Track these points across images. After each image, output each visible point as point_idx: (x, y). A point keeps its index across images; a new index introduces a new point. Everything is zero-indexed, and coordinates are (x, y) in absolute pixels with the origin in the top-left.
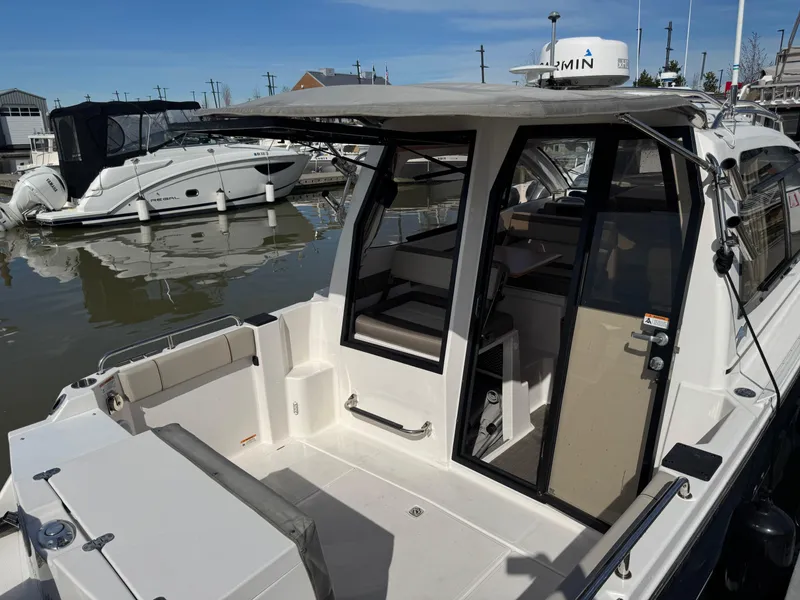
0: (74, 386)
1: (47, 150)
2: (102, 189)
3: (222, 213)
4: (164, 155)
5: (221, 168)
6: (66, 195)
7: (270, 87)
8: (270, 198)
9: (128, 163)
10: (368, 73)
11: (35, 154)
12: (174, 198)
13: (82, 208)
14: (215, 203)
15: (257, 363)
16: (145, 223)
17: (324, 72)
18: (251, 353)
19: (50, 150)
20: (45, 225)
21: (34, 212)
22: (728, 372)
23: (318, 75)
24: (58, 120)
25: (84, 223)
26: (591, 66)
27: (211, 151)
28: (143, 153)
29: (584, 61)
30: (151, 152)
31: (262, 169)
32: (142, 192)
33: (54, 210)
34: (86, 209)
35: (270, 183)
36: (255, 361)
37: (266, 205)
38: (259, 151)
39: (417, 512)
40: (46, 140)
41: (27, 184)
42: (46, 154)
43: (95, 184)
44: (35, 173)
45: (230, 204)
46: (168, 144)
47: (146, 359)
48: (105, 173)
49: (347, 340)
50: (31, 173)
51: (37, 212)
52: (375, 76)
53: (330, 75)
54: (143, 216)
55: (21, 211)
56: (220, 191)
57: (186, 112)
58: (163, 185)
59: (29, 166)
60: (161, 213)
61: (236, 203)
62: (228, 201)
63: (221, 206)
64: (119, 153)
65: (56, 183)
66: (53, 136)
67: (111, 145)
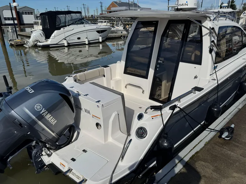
0: (68, 77)
1: (38, 25)
2: (55, 36)
3: (87, 44)
4: (72, 27)
5: (87, 31)
6: (45, 38)
7: (101, 6)
8: (101, 40)
9: (62, 29)
10: (132, 2)
11: (35, 26)
12: (74, 40)
13: (49, 42)
14: (85, 42)
15: (104, 77)
16: (66, 46)
17: (118, 2)
18: (103, 74)
19: (39, 25)
20: (40, 46)
21: (36, 43)
22: (210, 75)
23: (116, 2)
24: (42, 16)
25: (50, 46)
26: (187, 5)
27: (84, 26)
28: (66, 26)
29: (186, 4)
30: (68, 26)
31: (98, 32)
32: (66, 38)
33: (42, 42)
34: (51, 42)
35: (100, 36)
36: (104, 76)
37: (99, 43)
38: (98, 26)
39: (140, 108)
40: (38, 22)
41: (35, 34)
42: (38, 26)
43: (53, 35)
44: (37, 31)
45: (89, 42)
46: (73, 24)
47: (82, 73)
48: (56, 32)
49: (125, 72)
50: (36, 31)
51: (37, 43)
52: (134, 3)
53: (120, 2)
54: (66, 45)
55: (33, 42)
56: (87, 38)
57: (77, 14)
58: (71, 36)
59: (33, 30)
60: (70, 44)
61: (91, 42)
62: (89, 41)
63: (87, 43)
64: (59, 26)
65: (42, 34)
66: (40, 21)
67: (57, 24)
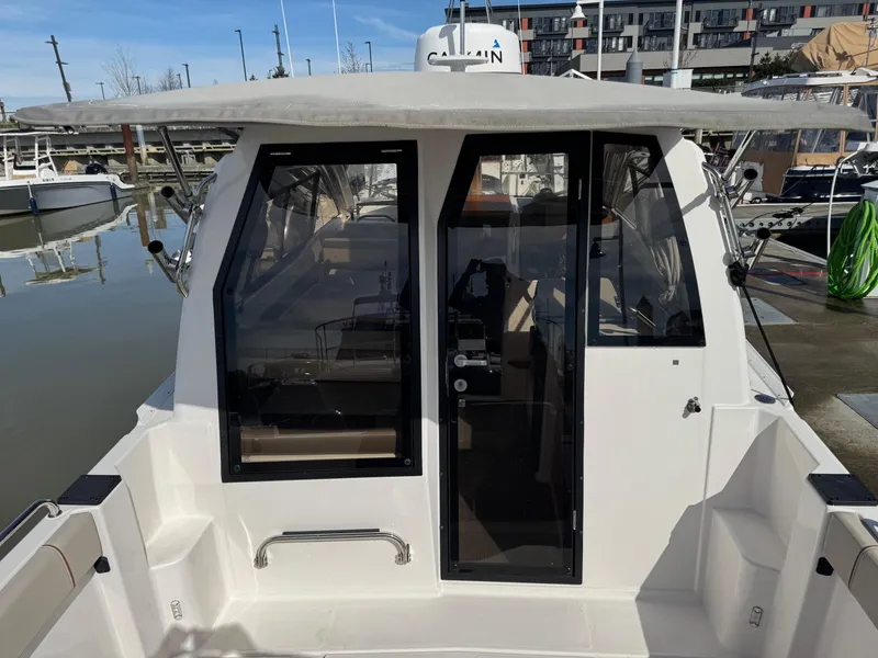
15: (107, 568)
26: (500, 60)
29: (493, 53)
36: (102, 565)
49: (235, 469)
